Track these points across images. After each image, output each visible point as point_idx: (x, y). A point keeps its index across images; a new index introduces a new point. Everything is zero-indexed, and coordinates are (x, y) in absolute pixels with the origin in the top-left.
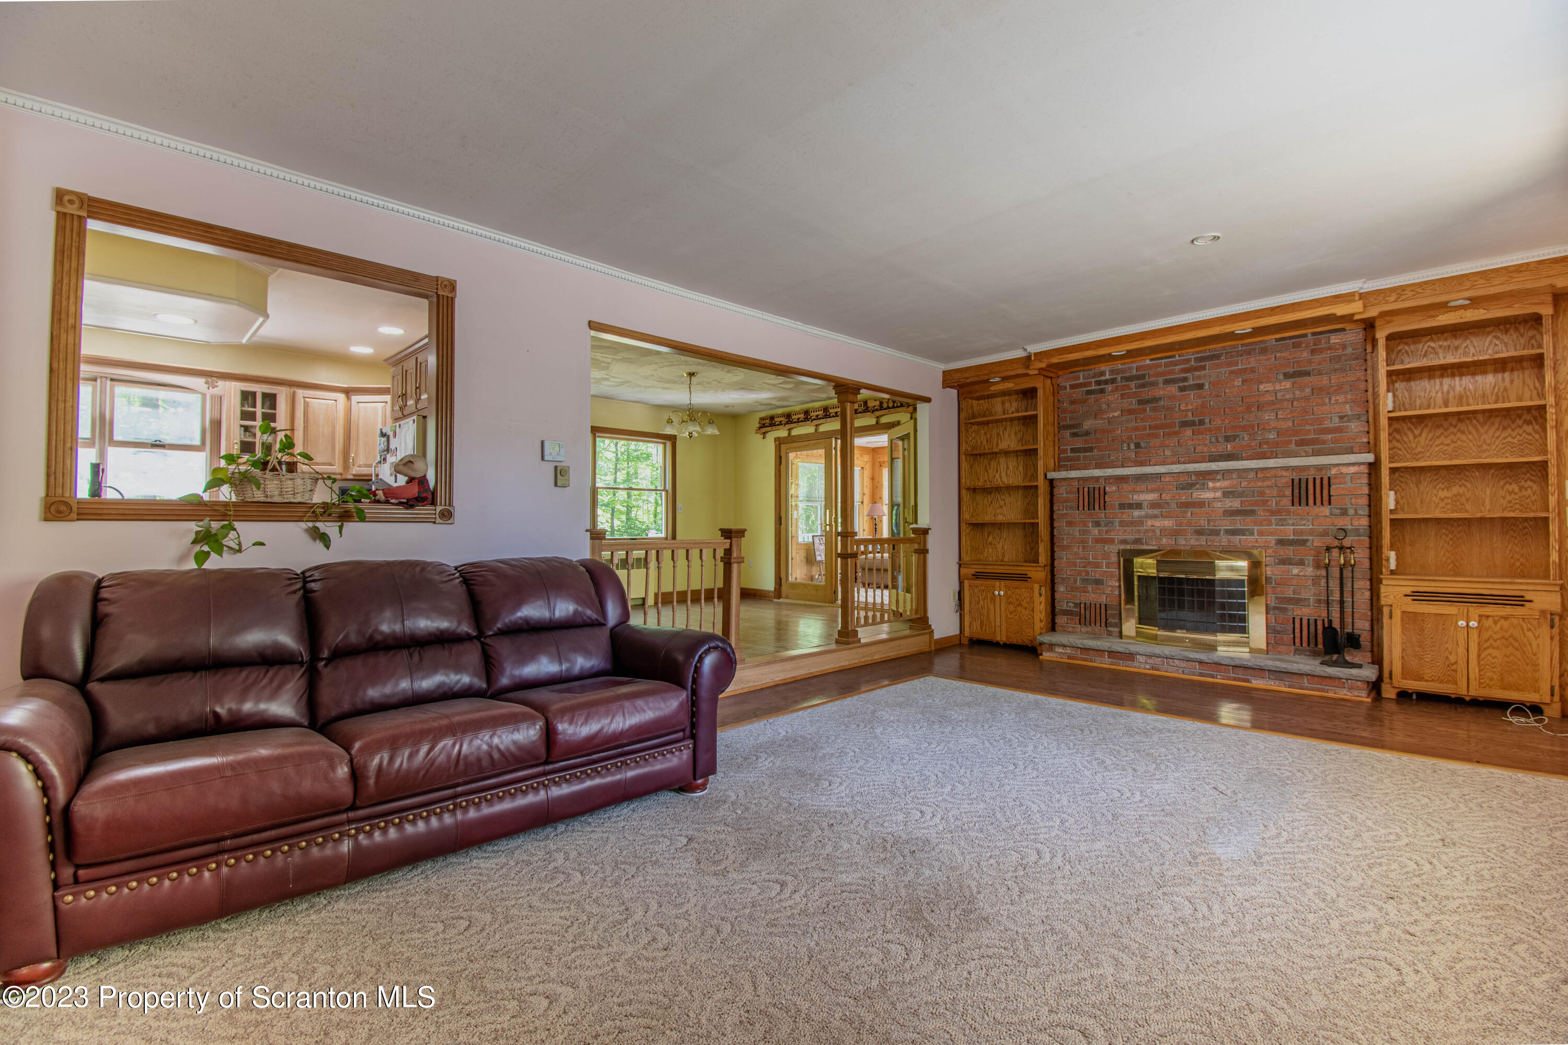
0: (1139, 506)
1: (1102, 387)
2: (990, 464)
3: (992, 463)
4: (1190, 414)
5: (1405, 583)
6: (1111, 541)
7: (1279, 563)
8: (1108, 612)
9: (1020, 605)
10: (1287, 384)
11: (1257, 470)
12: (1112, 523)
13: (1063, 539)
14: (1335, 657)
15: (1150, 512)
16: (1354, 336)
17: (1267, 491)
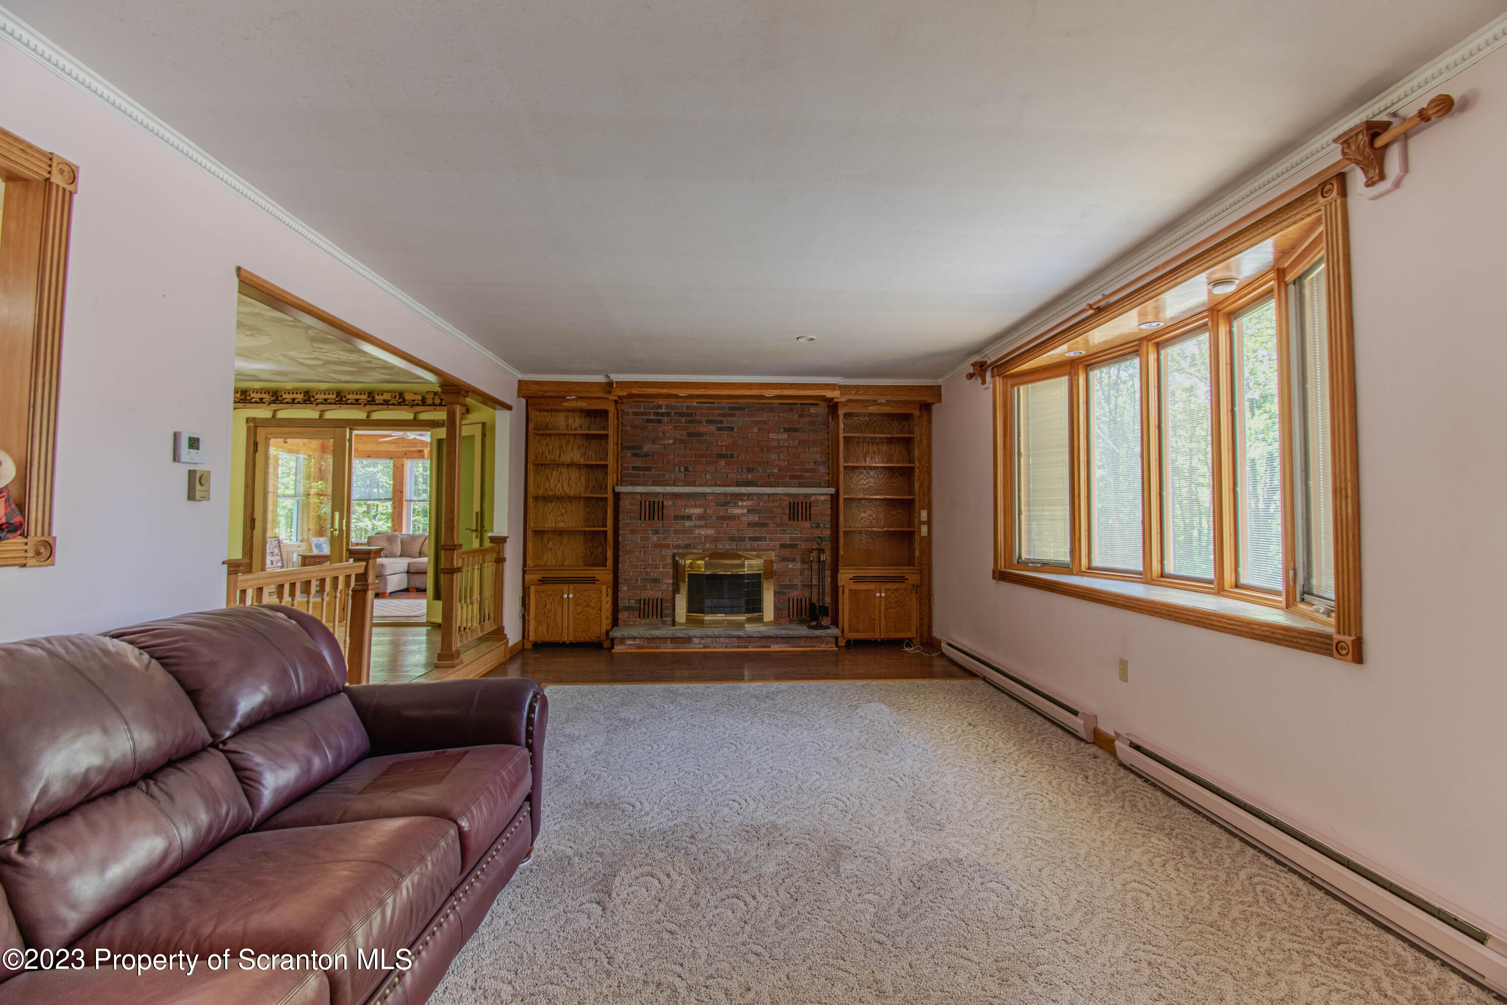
0: (689, 518)
1: (659, 418)
2: (551, 474)
3: (554, 472)
4: (724, 449)
5: (850, 571)
6: (667, 546)
7: (781, 561)
8: (664, 605)
9: (588, 605)
10: (785, 436)
11: (769, 495)
12: (669, 531)
13: (627, 545)
14: (814, 623)
15: (698, 523)
16: (822, 409)
17: (775, 510)
